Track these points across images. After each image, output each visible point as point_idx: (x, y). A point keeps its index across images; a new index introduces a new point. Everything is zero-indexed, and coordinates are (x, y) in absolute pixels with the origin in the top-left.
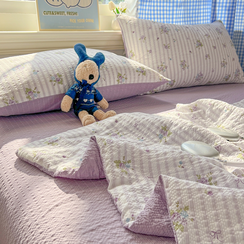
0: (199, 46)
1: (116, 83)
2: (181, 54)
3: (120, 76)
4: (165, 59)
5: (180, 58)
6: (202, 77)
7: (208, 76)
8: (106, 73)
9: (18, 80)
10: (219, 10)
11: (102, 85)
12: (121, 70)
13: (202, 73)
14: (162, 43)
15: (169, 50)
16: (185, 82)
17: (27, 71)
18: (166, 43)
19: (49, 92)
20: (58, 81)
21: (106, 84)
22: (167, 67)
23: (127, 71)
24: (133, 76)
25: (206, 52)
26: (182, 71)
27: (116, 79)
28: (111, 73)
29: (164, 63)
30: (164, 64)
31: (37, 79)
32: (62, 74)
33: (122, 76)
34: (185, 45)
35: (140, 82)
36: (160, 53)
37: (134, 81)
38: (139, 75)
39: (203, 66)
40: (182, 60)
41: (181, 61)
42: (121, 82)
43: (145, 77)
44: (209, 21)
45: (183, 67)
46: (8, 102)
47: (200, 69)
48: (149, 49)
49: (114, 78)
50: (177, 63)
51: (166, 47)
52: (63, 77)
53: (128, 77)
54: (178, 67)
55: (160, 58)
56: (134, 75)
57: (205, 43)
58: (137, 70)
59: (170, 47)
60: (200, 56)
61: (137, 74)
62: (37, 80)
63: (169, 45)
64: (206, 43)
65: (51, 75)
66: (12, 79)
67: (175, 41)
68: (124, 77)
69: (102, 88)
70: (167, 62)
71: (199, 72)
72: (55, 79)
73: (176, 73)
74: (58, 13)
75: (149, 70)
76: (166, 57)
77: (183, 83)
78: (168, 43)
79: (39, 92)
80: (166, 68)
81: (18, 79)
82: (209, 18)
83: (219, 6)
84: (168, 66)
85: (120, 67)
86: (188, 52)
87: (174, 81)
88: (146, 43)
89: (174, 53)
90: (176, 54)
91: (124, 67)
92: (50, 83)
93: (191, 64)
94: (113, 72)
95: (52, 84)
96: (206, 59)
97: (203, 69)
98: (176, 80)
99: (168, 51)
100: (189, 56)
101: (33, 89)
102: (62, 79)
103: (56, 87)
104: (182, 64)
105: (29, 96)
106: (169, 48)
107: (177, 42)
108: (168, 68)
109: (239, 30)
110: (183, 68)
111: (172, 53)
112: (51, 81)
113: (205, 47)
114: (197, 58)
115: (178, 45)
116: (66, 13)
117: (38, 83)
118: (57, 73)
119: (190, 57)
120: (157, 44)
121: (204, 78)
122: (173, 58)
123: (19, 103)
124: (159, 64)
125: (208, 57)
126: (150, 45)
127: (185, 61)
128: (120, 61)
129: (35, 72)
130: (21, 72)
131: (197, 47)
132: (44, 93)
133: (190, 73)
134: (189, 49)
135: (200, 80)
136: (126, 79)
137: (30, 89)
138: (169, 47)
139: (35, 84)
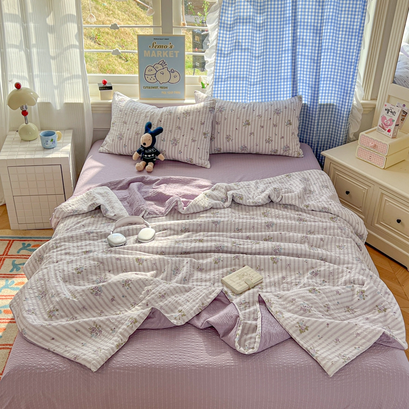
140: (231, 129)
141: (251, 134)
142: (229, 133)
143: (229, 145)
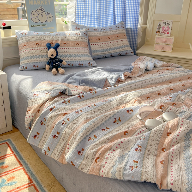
10: (117, 18)
44: (112, 24)
74: (37, 26)
82: (112, 22)
83: (117, 16)
109: (130, 27)
116: (41, 25)
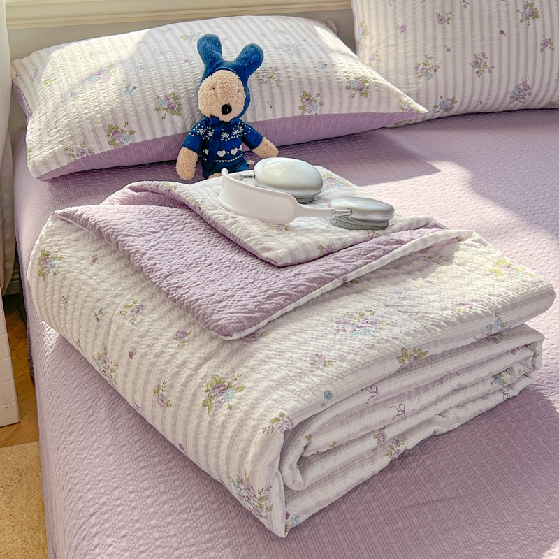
0: (527, 18)
1: (298, 113)
2: (477, 37)
3: (307, 98)
4: (434, 48)
5: (473, 47)
6: (530, 94)
7: (547, 91)
8: (276, 91)
9: (96, 106)
11: (265, 117)
12: (310, 84)
13: (529, 83)
14: (434, 9)
15: (449, 28)
16: (483, 102)
17: (114, 87)
18: (443, 11)
19: (153, 132)
20: (172, 108)
21: (274, 114)
22: (438, 68)
23: (325, 86)
24: (336, 99)
25: (544, 35)
26: (473, 78)
27: (298, 104)
28: (286, 90)
29: (431, 58)
30: (431, 62)
31: (131, 105)
32: (182, 93)
33: (312, 98)
34: (490, 16)
35: (354, 111)
36: (425, 34)
37: (340, 110)
38: (352, 96)
39: (530, 67)
40: (478, 51)
41: (476, 56)
42: (310, 111)
43: (365, 101)
45: (477, 70)
46: (75, 153)
47: (521, 75)
48: (400, 24)
49: (293, 103)
50: (464, 59)
51: (441, 20)
52: (183, 100)
53: (326, 100)
54: (464, 70)
55: (425, 45)
56: (341, 96)
57: (546, 9)
58: (349, 85)
59: (450, 21)
60: (527, 44)
61: (346, 94)
62: (130, 107)
63: (450, 15)
64: (550, 10)
65: (158, 97)
66: (84, 104)
67: (465, 6)
68: (315, 101)
69: (265, 123)
70: (440, 56)
71: (520, 82)
72: (166, 106)
73: (460, 82)
75: (378, 85)
76: (439, 43)
77: (477, 105)
78: (448, 9)
79: (132, 133)
80: (435, 70)
81: (96, 104)
84: (441, 67)
85: (310, 79)
86: (496, 34)
87: (453, 101)
88: (395, 8)
89: (458, 35)
90: (463, 38)
91: (319, 78)
92: (154, 114)
93: (500, 64)
94: (291, 90)
95: (159, 115)
96: (542, 50)
97: (530, 75)
98: (458, 99)
99: (444, 29)
100: (496, 43)
101: (121, 126)
102: (180, 105)
103: (167, 121)
104: (477, 63)
105: (114, 141)
106: (448, 23)
107: (472, 7)
108: (440, 71)
110: (477, 72)
111: (454, 34)
112: (157, 109)
113: (543, 21)
114: (518, 47)
115: (472, 16)
117: (132, 113)
118: (170, 92)
119: (500, 44)
120: (419, 13)
121: (536, 96)
122: (454, 46)
123: (96, 153)
124: (421, 60)
125: (549, 45)
126: (405, 15)
127: (484, 55)
128: (313, 63)
129: (129, 89)
130: (104, 87)
131: (521, 21)
132: (143, 134)
133: (495, 83)
134: (500, 25)
135: (524, 98)
136: (321, 104)
137: (116, 127)
138: (448, 20)
139: (126, 116)
140: (487, 35)
141: (544, 45)
142: (482, 46)
143: (482, 85)
